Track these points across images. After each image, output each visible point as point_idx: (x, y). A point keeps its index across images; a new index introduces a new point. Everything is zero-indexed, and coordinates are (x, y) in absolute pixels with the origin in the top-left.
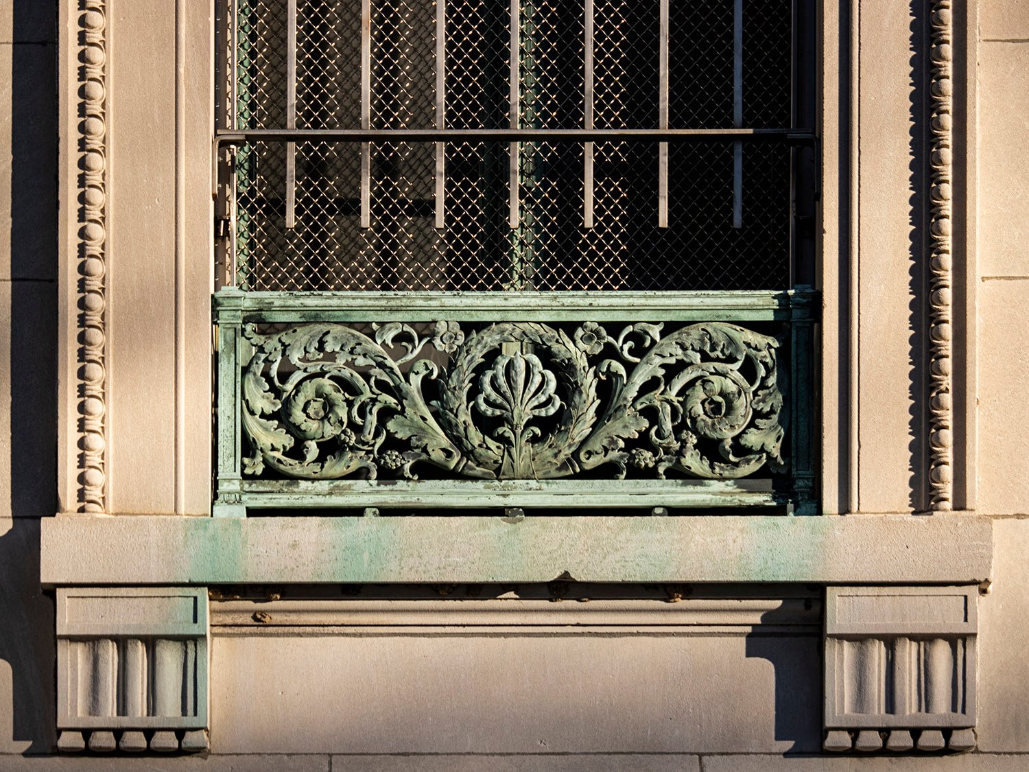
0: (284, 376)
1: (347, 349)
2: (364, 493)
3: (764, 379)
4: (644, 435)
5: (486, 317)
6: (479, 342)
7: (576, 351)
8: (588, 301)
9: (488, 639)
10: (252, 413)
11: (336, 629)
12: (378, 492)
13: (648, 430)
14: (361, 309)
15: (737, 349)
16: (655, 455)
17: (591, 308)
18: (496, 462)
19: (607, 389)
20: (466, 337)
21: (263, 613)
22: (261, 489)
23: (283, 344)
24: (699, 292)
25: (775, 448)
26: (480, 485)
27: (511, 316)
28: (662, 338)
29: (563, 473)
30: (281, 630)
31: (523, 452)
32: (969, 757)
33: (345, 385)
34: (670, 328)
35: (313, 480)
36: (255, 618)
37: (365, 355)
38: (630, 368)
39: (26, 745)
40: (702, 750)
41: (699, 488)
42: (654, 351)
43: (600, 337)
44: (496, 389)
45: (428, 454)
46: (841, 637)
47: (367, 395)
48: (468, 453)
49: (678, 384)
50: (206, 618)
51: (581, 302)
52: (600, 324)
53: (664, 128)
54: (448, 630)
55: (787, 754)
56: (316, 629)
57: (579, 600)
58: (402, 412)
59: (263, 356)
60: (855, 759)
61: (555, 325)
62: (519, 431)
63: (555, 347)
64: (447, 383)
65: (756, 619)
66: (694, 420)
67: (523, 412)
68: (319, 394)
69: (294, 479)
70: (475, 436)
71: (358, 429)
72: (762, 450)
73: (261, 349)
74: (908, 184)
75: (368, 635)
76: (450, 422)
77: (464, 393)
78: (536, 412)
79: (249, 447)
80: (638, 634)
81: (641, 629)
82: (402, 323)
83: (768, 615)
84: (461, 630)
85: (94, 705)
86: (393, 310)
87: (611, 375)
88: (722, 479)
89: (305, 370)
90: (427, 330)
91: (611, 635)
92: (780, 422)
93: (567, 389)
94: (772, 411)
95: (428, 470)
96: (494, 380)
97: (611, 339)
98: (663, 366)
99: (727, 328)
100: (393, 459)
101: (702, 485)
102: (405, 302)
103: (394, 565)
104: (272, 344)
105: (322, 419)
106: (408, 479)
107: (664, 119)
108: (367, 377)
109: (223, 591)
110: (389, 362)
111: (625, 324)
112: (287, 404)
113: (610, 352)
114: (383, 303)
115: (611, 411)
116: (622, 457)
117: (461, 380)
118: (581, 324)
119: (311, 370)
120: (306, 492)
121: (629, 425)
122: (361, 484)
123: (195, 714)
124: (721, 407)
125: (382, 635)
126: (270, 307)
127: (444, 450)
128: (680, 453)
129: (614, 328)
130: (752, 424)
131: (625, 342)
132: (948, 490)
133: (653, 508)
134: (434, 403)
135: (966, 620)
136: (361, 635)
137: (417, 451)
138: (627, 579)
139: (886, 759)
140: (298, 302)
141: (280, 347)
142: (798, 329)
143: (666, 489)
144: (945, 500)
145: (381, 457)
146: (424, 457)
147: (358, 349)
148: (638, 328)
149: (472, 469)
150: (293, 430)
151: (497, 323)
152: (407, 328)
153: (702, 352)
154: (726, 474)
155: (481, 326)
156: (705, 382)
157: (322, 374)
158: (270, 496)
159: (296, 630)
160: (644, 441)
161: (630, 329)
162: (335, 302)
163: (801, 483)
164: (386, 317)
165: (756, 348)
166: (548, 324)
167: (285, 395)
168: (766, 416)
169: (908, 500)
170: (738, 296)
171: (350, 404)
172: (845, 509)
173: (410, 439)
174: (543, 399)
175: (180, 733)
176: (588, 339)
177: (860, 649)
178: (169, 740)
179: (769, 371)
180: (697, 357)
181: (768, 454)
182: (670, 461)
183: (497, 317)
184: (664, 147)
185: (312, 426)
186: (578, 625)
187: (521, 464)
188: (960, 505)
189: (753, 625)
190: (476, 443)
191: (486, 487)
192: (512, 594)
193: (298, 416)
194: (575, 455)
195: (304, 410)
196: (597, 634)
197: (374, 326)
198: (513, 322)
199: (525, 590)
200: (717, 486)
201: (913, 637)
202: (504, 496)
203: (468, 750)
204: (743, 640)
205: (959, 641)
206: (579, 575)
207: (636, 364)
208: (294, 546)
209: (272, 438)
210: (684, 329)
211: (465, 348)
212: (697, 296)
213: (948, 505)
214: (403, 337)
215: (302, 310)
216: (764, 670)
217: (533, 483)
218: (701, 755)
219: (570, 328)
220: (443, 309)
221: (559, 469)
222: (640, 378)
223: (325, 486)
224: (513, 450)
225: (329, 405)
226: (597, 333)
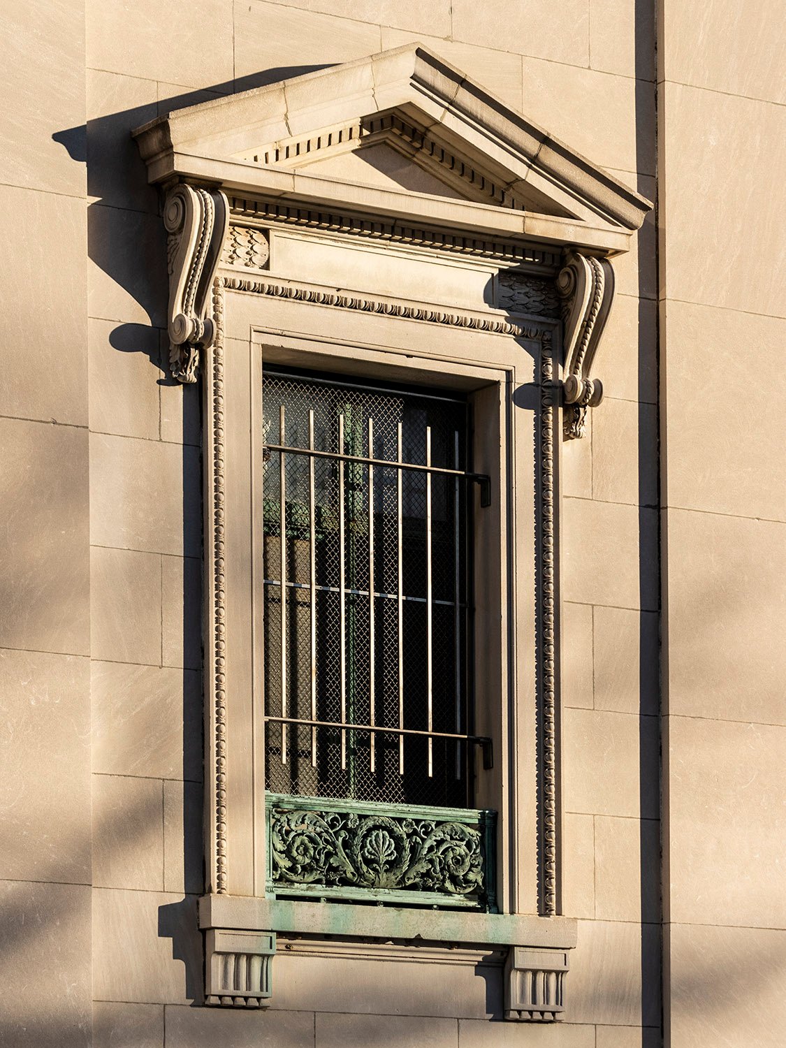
0: (288, 833)
1: (313, 823)
2: (320, 890)
3: (475, 850)
4: (428, 871)
5: (368, 813)
6: (366, 824)
7: (402, 831)
8: (408, 809)
9: (377, 962)
10: (276, 850)
11: (317, 954)
12: (326, 890)
13: (430, 869)
14: (319, 805)
15: (465, 835)
16: (433, 881)
17: (409, 812)
18: (373, 880)
19: (414, 849)
20: (360, 821)
21: (290, 945)
22: (279, 886)
23: (288, 819)
24: (451, 809)
25: (480, 881)
26: (366, 890)
27: (378, 814)
28: (436, 828)
29: (398, 887)
30: (295, 953)
31: (384, 876)
32: (558, 1025)
33: (312, 840)
34: (439, 824)
35: (300, 883)
36: (286, 947)
37: (320, 827)
38: (423, 840)
39: (191, 1001)
40: (459, 1017)
41: (450, 897)
42: (433, 834)
43: (412, 826)
44: (372, 846)
45: (346, 875)
46: (518, 970)
47: (322, 846)
48: (361, 875)
49: (442, 849)
50: (275, 946)
51: (405, 809)
52: (413, 820)
53: (430, 732)
54: (362, 957)
55: (490, 1020)
56: (310, 953)
57: (416, 947)
58: (336, 854)
59: (279, 824)
60: (516, 1024)
61: (394, 819)
62: (382, 866)
63: (395, 829)
64: (353, 842)
65: (480, 959)
66: (449, 866)
67: (383, 859)
68: (302, 843)
69: (292, 882)
70: (365, 868)
71: (318, 861)
72: (476, 882)
73: (278, 820)
74: (536, 768)
75: (330, 957)
76: (354, 860)
77: (359, 847)
78: (387, 858)
79: (275, 866)
80: (435, 963)
81: (436, 961)
82: (335, 813)
83: (485, 957)
84: (366, 957)
85: (225, 986)
86: (332, 807)
87: (416, 843)
88: (459, 894)
89: (296, 832)
90: (345, 816)
91: (424, 963)
92: (482, 870)
93: (400, 848)
94: (478, 865)
95: (345, 882)
96: (371, 841)
97: (415, 827)
98: (435, 841)
99: (461, 825)
100: (332, 876)
101: (452, 896)
102: (337, 803)
103: (352, 927)
104: (284, 819)
105: (303, 855)
106: (338, 886)
107: (430, 728)
108: (321, 837)
109: (281, 934)
110: (330, 830)
111: (421, 820)
112: (290, 847)
113: (415, 833)
114: (328, 803)
115: (417, 860)
116: (420, 881)
117: (358, 841)
118: (405, 819)
119: (299, 832)
120: (297, 888)
121: (423, 867)
122: (319, 886)
123: (267, 991)
124: (459, 862)
125: (335, 957)
126: (282, 801)
127: (352, 873)
128: (444, 881)
129: (418, 822)
130: (470, 870)
131: (421, 828)
132: (554, 906)
133: (432, 905)
134: (347, 851)
135: (565, 965)
136: (327, 957)
137: (341, 872)
138: (443, 939)
139: (527, 1024)
140: (294, 800)
141: (286, 820)
142: (488, 828)
143: (438, 897)
144: (553, 910)
145: (327, 875)
146: (344, 875)
147: (318, 823)
148: (427, 823)
149: (362, 882)
150: (291, 859)
151: (372, 816)
152: (337, 816)
153: (451, 836)
154: (461, 892)
155: (366, 817)
156: (453, 850)
157: (302, 834)
158: (283, 889)
159: (302, 953)
160: (427, 874)
161: (423, 823)
162: (309, 801)
163: (490, 898)
164: (328, 810)
165: (472, 836)
166: (392, 818)
167: (288, 843)
168: (476, 867)
169: (536, 909)
170: (465, 812)
171: (315, 849)
172: (512, 912)
173: (338, 867)
174: (390, 852)
175: (259, 999)
176: (407, 826)
177: (523, 975)
178: (253, 1002)
179: (477, 846)
180: (448, 838)
181: (478, 883)
182: (439, 884)
183: (372, 813)
184: (430, 740)
185: (299, 858)
186: (413, 957)
187: (383, 882)
188: (559, 913)
189: (478, 962)
190: (365, 871)
191: (369, 891)
192: (391, 942)
193: (295, 853)
194: (403, 878)
195: (297, 851)
196: (419, 962)
197: (324, 814)
198: (378, 816)
199: (396, 941)
200: (457, 897)
201: (544, 971)
202: (376, 896)
203: (369, 1012)
204: (474, 967)
205: (560, 973)
206: (424, 936)
207: (426, 839)
208: (313, 916)
209: (284, 863)
210: (444, 825)
211: (360, 826)
212: (450, 810)
213: (554, 912)
214: (334, 819)
215: (296, 804)
216: (481, 982)
217: (386, 890)
218: (458, 1019)
219: (400, 820)
220: (351, 808)
221: (396, 885)
222: (427, 845)
223: (305, 886)
224: (380, 875)
225: (306, 850)
226: (411, 824)
